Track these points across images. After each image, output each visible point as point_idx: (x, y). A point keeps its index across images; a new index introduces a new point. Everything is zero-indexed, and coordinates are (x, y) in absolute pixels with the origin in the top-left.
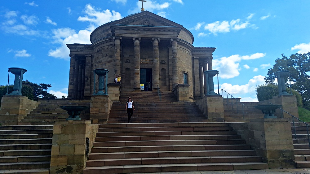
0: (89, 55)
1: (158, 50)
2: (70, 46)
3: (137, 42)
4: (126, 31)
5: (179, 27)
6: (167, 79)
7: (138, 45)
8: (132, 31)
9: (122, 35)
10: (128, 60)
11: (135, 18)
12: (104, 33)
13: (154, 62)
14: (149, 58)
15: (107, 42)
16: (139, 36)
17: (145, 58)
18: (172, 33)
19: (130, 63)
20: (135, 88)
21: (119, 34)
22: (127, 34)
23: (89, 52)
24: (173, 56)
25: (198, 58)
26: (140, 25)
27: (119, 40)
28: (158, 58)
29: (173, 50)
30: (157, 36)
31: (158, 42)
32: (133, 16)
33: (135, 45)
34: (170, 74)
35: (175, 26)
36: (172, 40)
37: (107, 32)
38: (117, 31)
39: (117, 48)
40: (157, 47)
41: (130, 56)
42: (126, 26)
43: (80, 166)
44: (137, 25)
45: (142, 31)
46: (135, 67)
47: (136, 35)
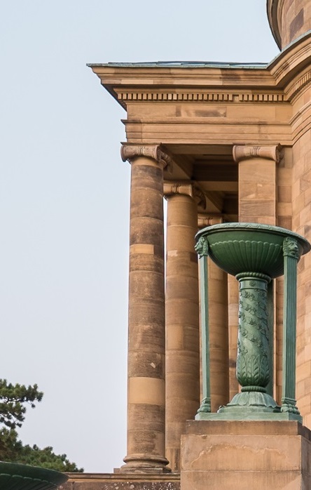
0: (262, 150)
2: (125, 83)
23: (261, 124)
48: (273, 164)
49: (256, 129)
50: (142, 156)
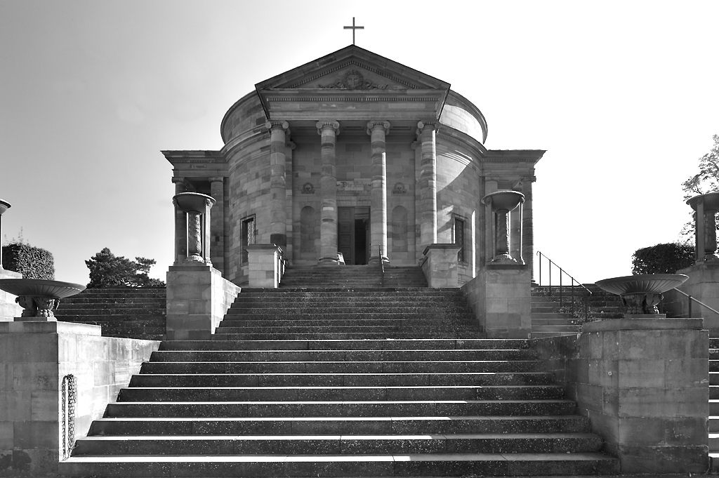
0: (218, 179)
1: (384, 154)
2: (173, 156)
3: (328, 134)
4: (297, 106)
5: (439, 89)
6: (410, 234)
7: (330, 142)
8: (316, 104)
9: (288, 117)
10: (309, 186)
11: (322, 67)
12: (249, 118)
13: (373, 188)
14: (361, 178)
15: (259, 140)
16: (333, 117)
17: (352, 180)
18: (422, 105)
19: (313, 193)
20: (324, 258)
21: (281, 113)
22: (302, 114)
23: (218, 170)
24: (423, 171)
25: (495, 178)
26: (335, 86)
27: (280, 131)
28: (384, 177)
29: (423, 155)
30: (380, 117)
31: (383, 132)
32: (318, 63)
33: (323, 142)
34: (416, 220)
35: (431, 85)
36: (420, 125)
37: (257, 114)
38: (275, 106)
39: (276, 153)
40: (382, 147)
41: (312, 174)
42: (297, 92)
43: (50, 453)
44: (328, 87)
45: (340, 103)
46: (324, 203)
47: (326, 113)
48: (222, 183)
49: (216, 172)
50: (179, 181)
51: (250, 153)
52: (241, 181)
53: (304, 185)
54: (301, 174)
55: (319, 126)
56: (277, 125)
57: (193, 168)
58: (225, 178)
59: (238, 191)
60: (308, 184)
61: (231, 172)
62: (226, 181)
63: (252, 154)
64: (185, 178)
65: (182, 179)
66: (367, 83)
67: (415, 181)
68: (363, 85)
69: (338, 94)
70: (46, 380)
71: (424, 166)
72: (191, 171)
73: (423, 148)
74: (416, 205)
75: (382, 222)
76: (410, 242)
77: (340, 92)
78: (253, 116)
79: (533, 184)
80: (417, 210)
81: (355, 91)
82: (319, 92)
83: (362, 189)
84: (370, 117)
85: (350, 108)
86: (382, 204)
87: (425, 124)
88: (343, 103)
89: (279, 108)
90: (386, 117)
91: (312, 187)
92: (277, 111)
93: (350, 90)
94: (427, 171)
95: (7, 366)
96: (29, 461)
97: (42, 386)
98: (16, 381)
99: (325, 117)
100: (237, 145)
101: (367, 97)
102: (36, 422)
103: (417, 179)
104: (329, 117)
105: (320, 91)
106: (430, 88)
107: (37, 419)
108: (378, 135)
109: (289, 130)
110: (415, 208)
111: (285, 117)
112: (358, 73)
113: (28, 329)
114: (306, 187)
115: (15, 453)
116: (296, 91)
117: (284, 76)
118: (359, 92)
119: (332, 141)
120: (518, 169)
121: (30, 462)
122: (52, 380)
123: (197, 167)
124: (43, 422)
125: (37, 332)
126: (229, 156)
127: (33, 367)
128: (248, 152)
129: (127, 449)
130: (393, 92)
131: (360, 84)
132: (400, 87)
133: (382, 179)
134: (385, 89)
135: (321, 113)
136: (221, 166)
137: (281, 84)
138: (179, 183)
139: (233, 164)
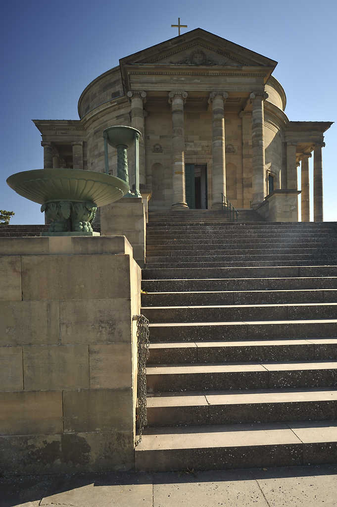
0: (79, 143)
1: (223, 119)
2: (42, 125)
3: (178, 103)
4: (154, 78)
5: (268, 66)
6: (239, 185)
7: (180, 109)
8: (168, 78)
9: (146, 88)
10: (158, 147)
11: (174, 46)
12: (105, 93)
13: (215, 146)
14: (200, 140)
15: (114, 110)
16: (182, 88)
17: (193, 142)
18: (253, 80)
19: (162, 152)
20: (177, 204)
21: (139, 85)
22: (157, 85)
23: (79, 136)
24: (254, 133)
25: (294, 144)
26: (184, 62)
27: (139, 99)
28: (224, 138)
29: (254, 120)
30: (220, 89)
31: (222, 101)
32: (170, 43)
33: (173, 109)
34: (244, 174)
35: (261, 63)
36: (252, 96)
37: (112, 89)
38: (135, 78)
39: (137, 118)
40: (222, 114)
41: (161, 137)
42: (154, 67)
43: (120, 436)
44: (178, 63)
45: (188, 77)
46: (175, 159)
47: (177, 85)
48: (82, 146)
49: (77, 137)
50: (47, 145)
51: (107, 121)
52: (99, 144)
53: (155, 146)
54: (152, 137)
55: (171, 95)
56: (136, 94)
57: (58, 134)
58: (84, 142)
59: (96, 153)
60: (157, 145)
61: (89, 137)
62: (85, 145)
63: (108, 122)
64: (52, 142)
65: (49, 143)
66: (210, 61)
67: (242, 143)
68: (207, 62)
69: (186, 69)
70: (111, 326)
71: (255, 129)
72: (57, 137)
73: (254, 115)
74: (244, 162)
75: (223, 174)
76: (239, 191)
77: (188, 67)
78: (108, 91)
79: (323, 148)
80: (244, 166)
81: (201, 67)
82: (171, 67)
83: (200, 149)
84: (212, 88)
85: (196, 81)
86: (222, 160)
87: (256, 95)
88: (191, 77)
89: (138, 80)
90: (225, 89)
91: (161, 148)
92: (136, 83)
93: (197, 65)
94: (258, 133)
95: (49, 306)
96: (87, 449)
97: (105, 337)
98: (64, 328)
99: (176, 88)
100: (95, 115)
101: (210, 72)
102: (96, 390)
103: (244, 142)
104: (179, 88)
105: (173, 66)
106: (261, 65)
107: (99, 386)
108: (218, 104)
109: (145, 99)
110: (242, 164)
111: (143, 88)
112: (202, 53)
113: (79, 248)
114: (156, 147)
115: (64, 437)
116: (152, 66)
117: (143, 53)
118: (204, 67)
119: (181, 108)
120: (311, 137)
121: (89, 451)
122: (122, 326)
123: (61, 133)
124: (108, 390)
125: (95, 253)
126: (87, 124)
127: (92, 307)
128: (105, 120)
129: (209, 418)
130: (231, 68)
131: (204, 61)
132: (236, 64)
133: (222, 139)
134: (224, 65)
135: (172, 85)
136: (80, 133)
137: (140, 59)
138: (46, 146)
139: (91, 131)
